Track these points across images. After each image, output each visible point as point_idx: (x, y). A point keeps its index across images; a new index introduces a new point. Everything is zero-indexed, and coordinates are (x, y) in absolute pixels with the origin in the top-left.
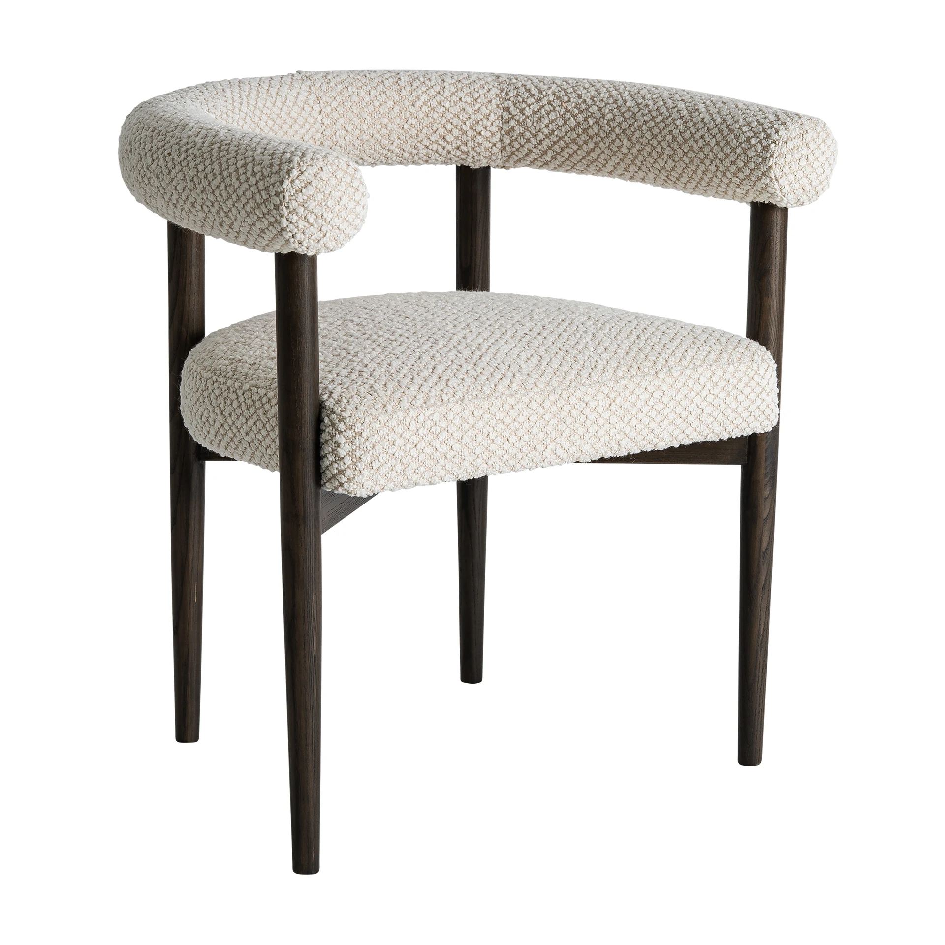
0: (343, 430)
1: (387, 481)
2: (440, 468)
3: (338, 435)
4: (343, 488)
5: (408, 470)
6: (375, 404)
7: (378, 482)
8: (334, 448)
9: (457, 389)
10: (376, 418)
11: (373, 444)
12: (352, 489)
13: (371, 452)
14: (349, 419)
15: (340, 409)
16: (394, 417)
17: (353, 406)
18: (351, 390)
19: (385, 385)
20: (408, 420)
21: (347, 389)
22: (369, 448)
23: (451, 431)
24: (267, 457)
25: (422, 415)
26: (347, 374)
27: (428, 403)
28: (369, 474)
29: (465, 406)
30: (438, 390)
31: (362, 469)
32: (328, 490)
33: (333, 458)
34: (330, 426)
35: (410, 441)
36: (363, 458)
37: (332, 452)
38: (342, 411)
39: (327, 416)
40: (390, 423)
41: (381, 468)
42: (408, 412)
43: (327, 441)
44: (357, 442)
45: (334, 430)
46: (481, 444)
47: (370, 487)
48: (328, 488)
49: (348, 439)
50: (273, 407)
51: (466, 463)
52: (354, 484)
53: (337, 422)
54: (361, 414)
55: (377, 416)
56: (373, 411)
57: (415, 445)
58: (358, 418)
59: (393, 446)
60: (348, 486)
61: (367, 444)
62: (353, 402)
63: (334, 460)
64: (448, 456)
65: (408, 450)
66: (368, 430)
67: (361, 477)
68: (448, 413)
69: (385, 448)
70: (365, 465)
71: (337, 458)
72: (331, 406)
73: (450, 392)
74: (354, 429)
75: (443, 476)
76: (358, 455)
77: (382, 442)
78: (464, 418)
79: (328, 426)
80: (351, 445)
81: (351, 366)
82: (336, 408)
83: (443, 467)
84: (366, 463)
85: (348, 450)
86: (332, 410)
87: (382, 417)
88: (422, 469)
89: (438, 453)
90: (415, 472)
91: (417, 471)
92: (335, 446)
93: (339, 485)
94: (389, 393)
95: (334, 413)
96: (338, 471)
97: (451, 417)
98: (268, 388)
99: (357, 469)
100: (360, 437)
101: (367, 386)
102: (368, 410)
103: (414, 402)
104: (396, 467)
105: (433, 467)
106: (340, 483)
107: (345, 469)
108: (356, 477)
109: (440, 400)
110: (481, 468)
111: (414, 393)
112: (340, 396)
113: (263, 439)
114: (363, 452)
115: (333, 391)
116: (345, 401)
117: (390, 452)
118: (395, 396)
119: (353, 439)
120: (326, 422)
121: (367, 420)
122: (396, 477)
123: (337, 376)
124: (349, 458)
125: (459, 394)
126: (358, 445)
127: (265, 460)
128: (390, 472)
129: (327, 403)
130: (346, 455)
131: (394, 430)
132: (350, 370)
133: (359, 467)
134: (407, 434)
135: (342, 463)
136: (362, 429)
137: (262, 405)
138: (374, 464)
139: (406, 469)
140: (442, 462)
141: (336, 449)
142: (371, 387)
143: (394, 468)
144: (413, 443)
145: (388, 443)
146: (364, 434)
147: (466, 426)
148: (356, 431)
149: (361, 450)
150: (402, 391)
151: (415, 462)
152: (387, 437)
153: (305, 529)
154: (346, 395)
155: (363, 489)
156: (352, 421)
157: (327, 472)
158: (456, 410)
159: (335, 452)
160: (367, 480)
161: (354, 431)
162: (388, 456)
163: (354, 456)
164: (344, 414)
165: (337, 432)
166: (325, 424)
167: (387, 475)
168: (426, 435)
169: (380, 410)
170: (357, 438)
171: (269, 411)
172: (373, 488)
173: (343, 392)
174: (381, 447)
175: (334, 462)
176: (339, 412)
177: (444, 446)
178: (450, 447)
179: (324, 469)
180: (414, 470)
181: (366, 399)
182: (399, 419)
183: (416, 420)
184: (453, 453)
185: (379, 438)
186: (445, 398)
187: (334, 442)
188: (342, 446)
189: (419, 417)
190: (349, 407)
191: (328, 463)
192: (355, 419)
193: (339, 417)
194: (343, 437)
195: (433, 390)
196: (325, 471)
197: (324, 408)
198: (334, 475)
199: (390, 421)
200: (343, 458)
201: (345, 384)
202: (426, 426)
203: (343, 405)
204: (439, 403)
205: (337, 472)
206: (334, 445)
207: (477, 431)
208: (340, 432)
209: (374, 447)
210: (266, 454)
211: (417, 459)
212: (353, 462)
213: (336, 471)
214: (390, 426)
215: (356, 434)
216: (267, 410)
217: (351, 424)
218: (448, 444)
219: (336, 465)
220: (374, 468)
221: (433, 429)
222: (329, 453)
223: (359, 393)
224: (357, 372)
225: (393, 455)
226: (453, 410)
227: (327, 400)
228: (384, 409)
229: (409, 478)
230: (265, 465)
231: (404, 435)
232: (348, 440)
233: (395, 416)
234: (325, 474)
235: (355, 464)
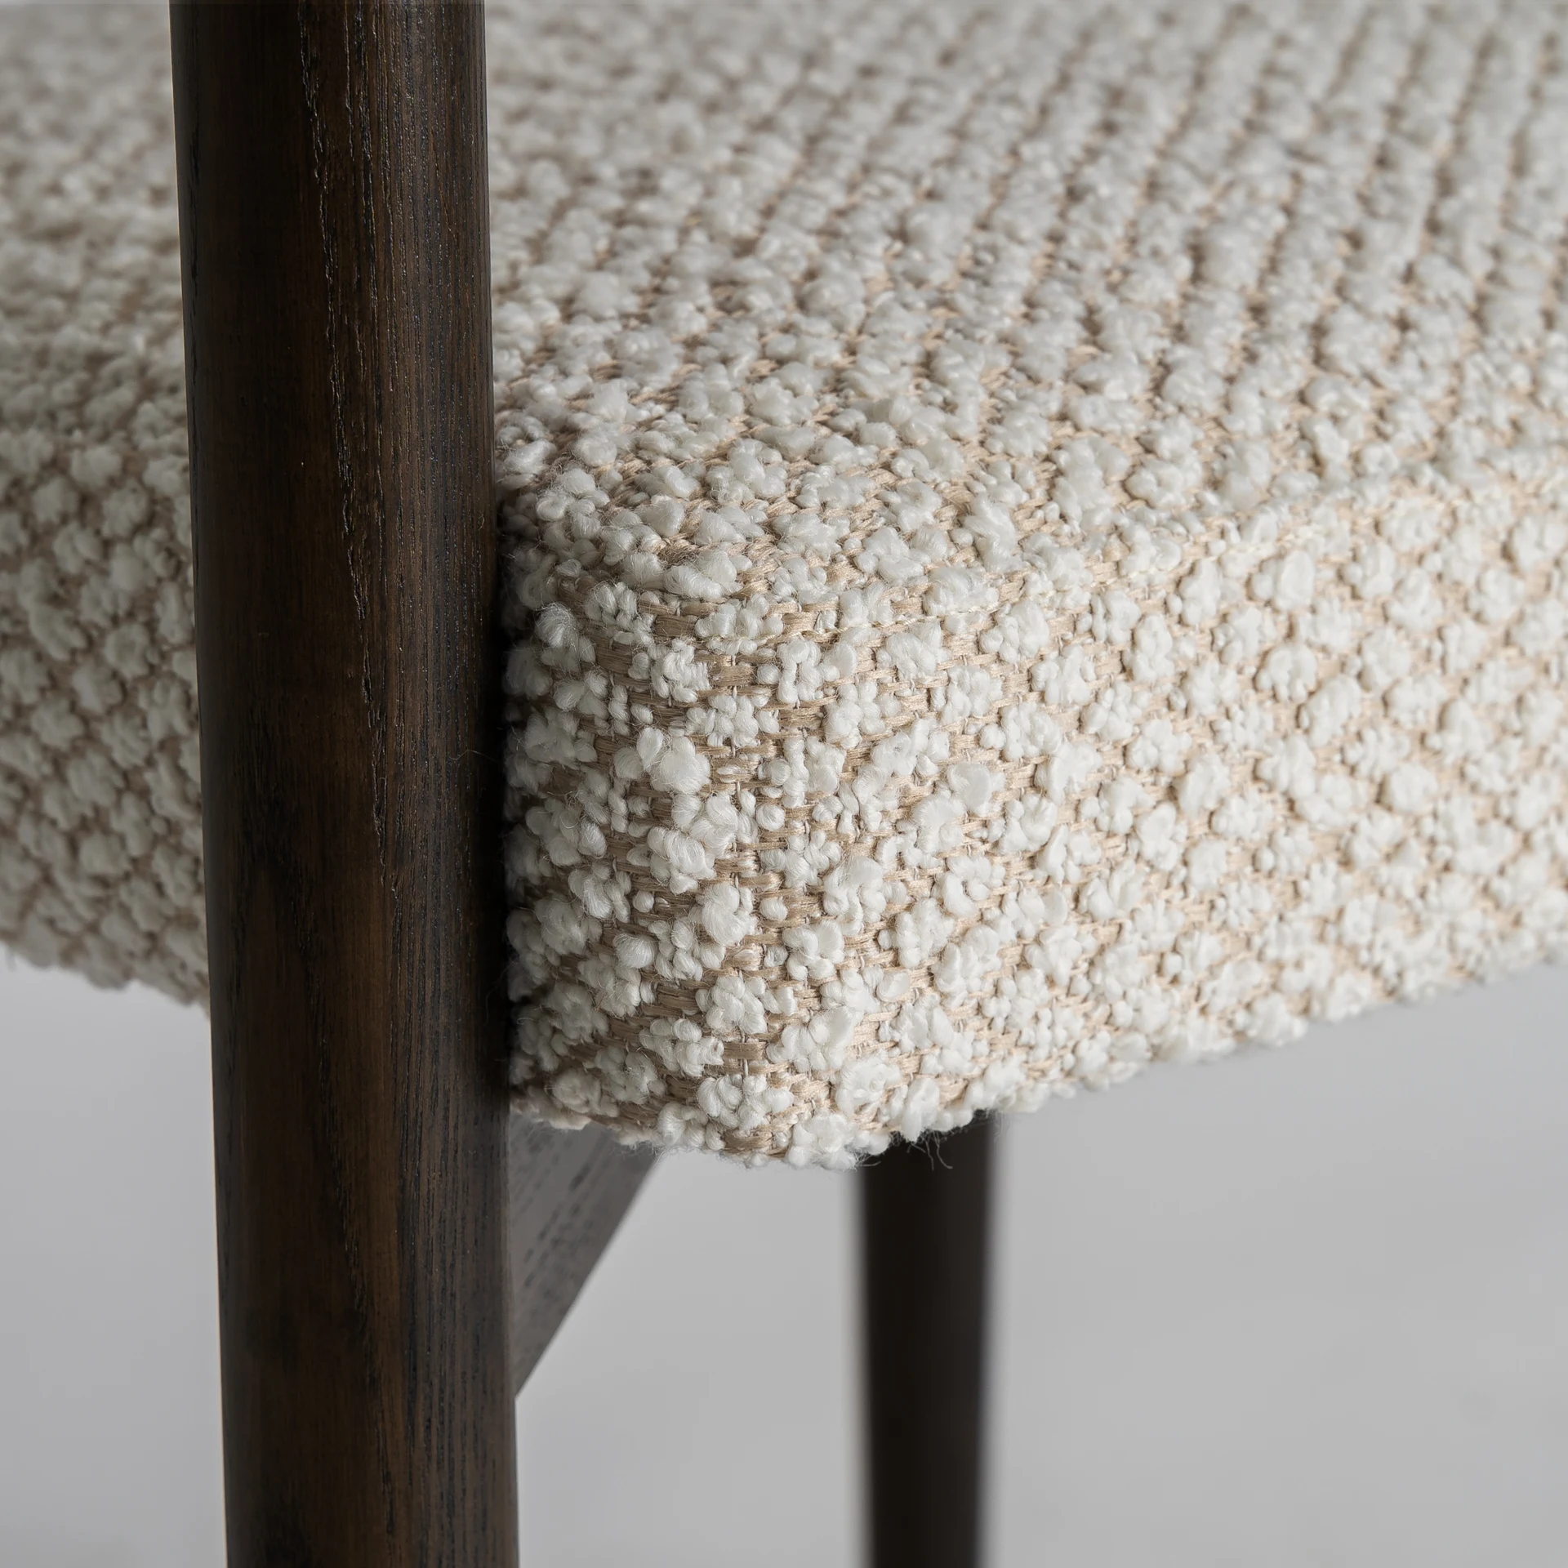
0: (691, 697)
1: (983, 1047)
2: (1308, 929)
3: (652, 739)
4: (690, 1115)
5: (1123, 960)
6: (894, 498)
7: (931, 1062)
8: (621, 826)
9: (1392, 381)
10: (916, 601)
11: (905, 792)
12: (758, 1118)
13: (888, 851)
14: (728, 614)
15: (654, 540)
16: (1033, 591)
17: (744, 519)
18: (703, 410)
19: (928, 366)
20: (1124, 606)
21: (673, 397)
22: (874, 821)
23: (1381, 679)
24: (78, 892)
25: (1207, 566)
26: (632, 303)
27: (1238, 485)
28: (873, 1005)
29: (1462, 505)
30: (1276, 393)
31: (826, 972)
32: (561, 1124)
33: (618, 897)
34: (584, 667)
35: (1136, 758)
36: (841, 894)
37: (608, 860)
38: (671, 558)
39: (561, 596)
40: (1013, 634)
41: (958, 963)
42: (1117, 551)
43: (563, 782)
44: (794, 779)
45: (621, 696)
46: (1548, 759)
47: (876, 1097)
48: (566, 1111)
49: (733, 760)
50: (119, 549)
51: (1457, 892)
52: (774, 1080)
53: (647, 639)
54: (812, 575)
55: (923, 584)
56: (891, 550)
57: (1164, 781)
58: (792, 606)
59: (1033, 799)
60: (733, 1097)
61: (865, 789)
62: (741, 491)
63: (624, 914)
64: (1361, 850)
65: (1123, 821)
66: (871, 689)
67: (821, 1029)
68: (1364, 550)
69: (984, 811)
70: (849, 943)
71: (646, 902)
72: (589, 525)
73: (1354, 408)
74: (775, 688)
75: (1322, 983)
76: (803, 873)
77: (963, 772)
78: (1457, 584)
79: (573, 666)
80: (749, 800)
81: (645, 255)
82: (626, 540)
83: (1329, 925)
84: (857, 926)
85: (726, 841)
86: (591, 552)
87: (954, 591)
88: (1208, 945)
89: (1302, 831)
90: (1159, 970)
91: (1173, 963)
92: (631, 817)
93: (660, 1089)
94: (970, 419)
95: (616, 573)
96: (657, 992)
97: (1378, 578)
98: (66, 418)
99: (799, 971)
100: (816, 747)
101: (808, 381)
102: (854, 545)
103: (1146, 482)
104: (1050, 942)
105: (1271, 932)
106: (665, 1077)
107: (711, 979)
108: (791, 1036)
109: (1303, 460)
110: (1532, 920)
111: (1133, 420)
112: (637, 448)
113: (47, 769)
114: (835, 850)
115: (579, 418)
116: (683, 485)
117: (1017, 838)
118: (1016, 445)
119: (764, 762)
120: (557, 639)
121: (858, 618)
122: (1046, 1015)
123: (568, 317)
124: (734, 895)
125: (1413, 423)
126: (799, 803)
127: (58, 910)
128: (1008, 985)
129: (552, 507)
130: (710, 874)
131: (1039, 684)
132: (644, 279)
133: (812, 957)
134: (1121, 708)
135: (684, 936)
136: (825, 685)
137: (35, 538)
138: (908, 936)
139: (1110, 958)
140: (1323, 888)
141: (637, 832)
142: (837, 382)
143: (1034, 953)
144: (1156, 770)
145: (1000, 778)
146: (846, 724)
147: (1468, 640)
148: (790, 695)
149: (822, 836)
150: (1054, 407)
151: (1161, 905)
152: (993, 737)
153: (411, 1413)
154: (679, 441)
155: (838, 1118)
156: (754, 623)
157: (569, 999)
158: (1409, 533)
159: (635, 859)
160: (860, 1050)
161: (775, 700)
162: (1000, 871)
163: (775, 881)
164: (692, 581)
165: (646, 715)
166: (547, 657)
167: (991, 1008)
168: (1235, 709)
169: (942, 548)
170: (796, 747)
171: (94, 581)
172: (897, 1104)
173: (648, 425)
174: (959, 808)
175: (619, 926)
176: (656, 564)
177: (1337, 784)
178: (1374, 790)
179: (539, 976)
180: (1153, 959)
181: (825, 471)
182: (1069, 602)
183: (1176, 605)
184: (1387, 827)
185: (940, 748)
186: (1335, 448)
187: (620, 787)
188: (686, 810)
189: (1191, 588)
190: (720, 526)
191: (578, 934)
192: (777, 616)
193: (655, 599)
194: (689, 747)
195: (1247, 397)
196: (544, 990)
197: (521, 537)
198: (626, 1020)
199: (1010, 622)
200: (691, 901)
201: (650, 366)
202: (1237, 652)
203: (678, 518)
204: (1301, 482)
205: (648, 996)
206: (621, 806)
207: (1528, 673)
208: (672, 714)
209: (909, 810)
210: (73, 871)
211: (1176, 882)
212: (765, 921)
213: (637, 994)
214: (1011, 655)
215: (784, 719)
216: (72, 566)
217: (750, 648)
218: (1364, 769)
219: (639, 954)
220: (911, 956)
221: (1278, 672)
222: (587, 863)
223: (760, 427)
224: (703, 288)
225: (1033, 861)
226: (1392, 526)
227: (544, 483)
228: (965, 538)
229: (1124, 1013)
230: (54, 944)
231: (1099, 718)
232: (730, 770)
233: (1040, 584)
234: (549, 1013)
235: (780, 939)
